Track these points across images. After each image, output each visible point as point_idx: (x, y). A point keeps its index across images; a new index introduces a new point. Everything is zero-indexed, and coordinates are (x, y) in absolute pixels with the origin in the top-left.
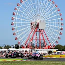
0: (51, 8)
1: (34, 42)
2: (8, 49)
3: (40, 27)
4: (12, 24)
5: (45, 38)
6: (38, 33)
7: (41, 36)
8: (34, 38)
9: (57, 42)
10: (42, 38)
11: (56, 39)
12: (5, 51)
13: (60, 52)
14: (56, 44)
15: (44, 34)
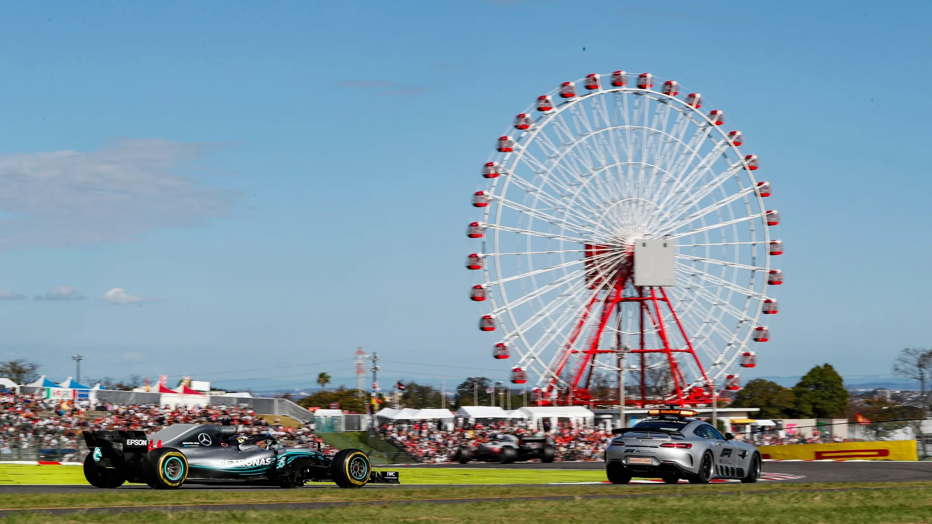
0: (703, 152)
1: (605, 365)
2: (454, 408)
3: (643, 276)
4: (474, 264)
5: (675, 340)
6: (630, 310)
7: (651, 332)
8: (608, 341)
9: (747, 362)
10: (653, 342)
11: (746, 345)
12: (439, 424)
13: (768, 423)
14: (744, 377)
15: (666, 316)
